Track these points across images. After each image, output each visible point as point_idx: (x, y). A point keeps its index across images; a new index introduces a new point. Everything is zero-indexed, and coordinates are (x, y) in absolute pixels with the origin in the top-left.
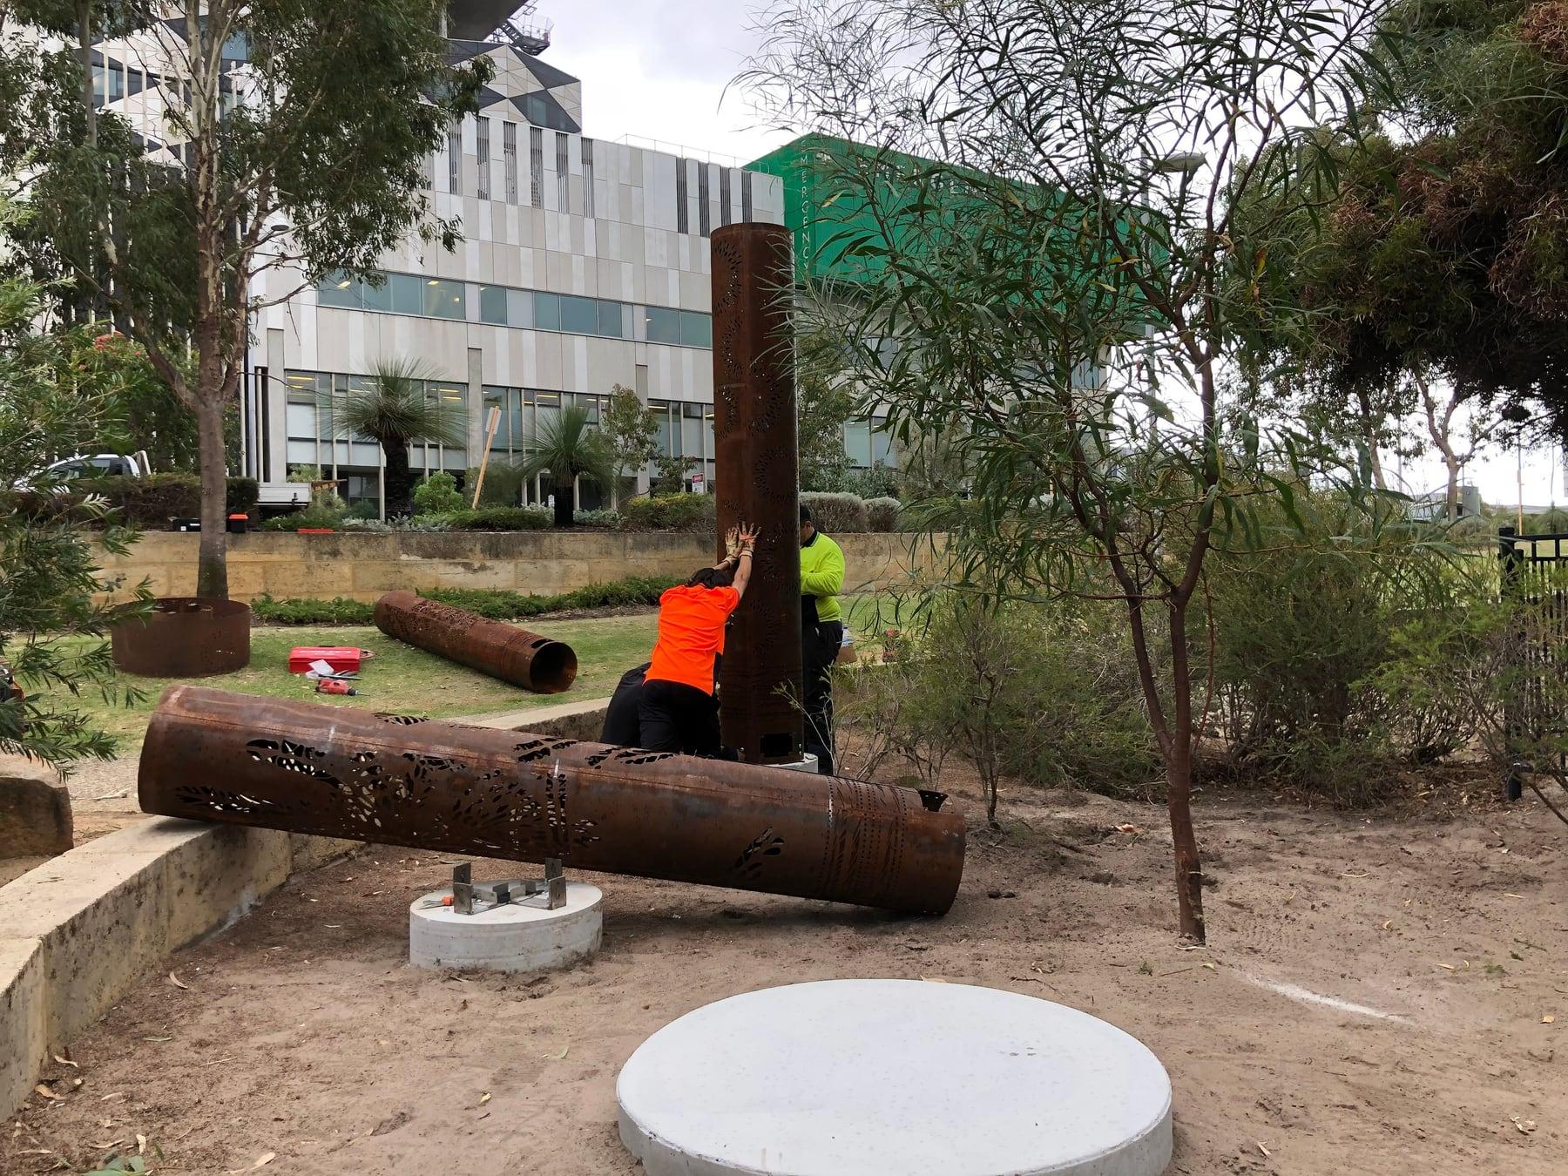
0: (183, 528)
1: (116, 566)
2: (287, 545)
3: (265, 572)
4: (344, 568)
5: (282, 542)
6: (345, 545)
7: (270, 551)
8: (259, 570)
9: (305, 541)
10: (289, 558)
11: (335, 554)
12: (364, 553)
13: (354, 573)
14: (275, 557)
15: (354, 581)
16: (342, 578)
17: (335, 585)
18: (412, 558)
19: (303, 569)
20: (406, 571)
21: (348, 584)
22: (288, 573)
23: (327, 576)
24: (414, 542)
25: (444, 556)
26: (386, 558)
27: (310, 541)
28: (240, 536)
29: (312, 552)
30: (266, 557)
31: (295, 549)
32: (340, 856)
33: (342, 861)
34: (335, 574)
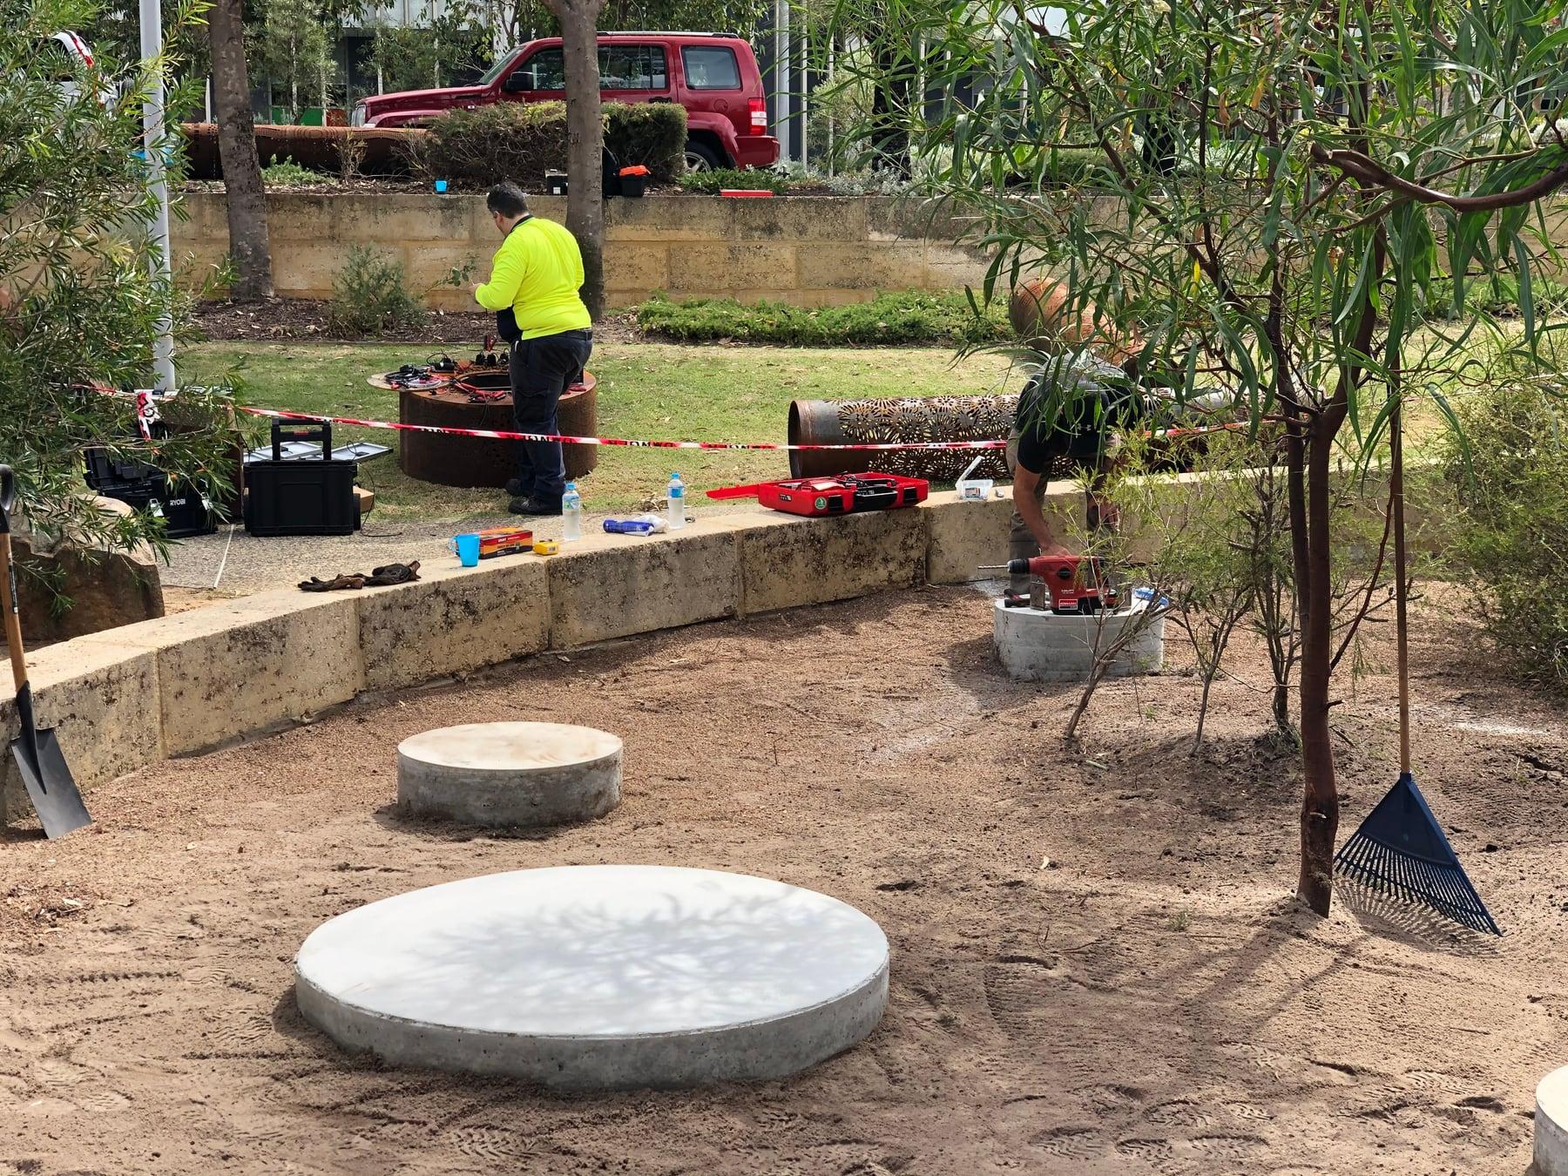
0: (557, 190)
1: (469, 246)
2: (701, 215)
3: (670, 256)
4: (784, 251)
5: (695, 211)
6: (787, 216)
7: (676, 223)
8: (661, 254)
9: (727, 210)
10: (704, 236)
11: (771, 229)
12: (814, 228)
13: (798, 261)
14: (685, 234)
15: (799, 273)
16: (782, 268)
17: (771, 279)
18: (887, 238)
19: (724, 252)
20: (877, 257)
21: (791, 277)
22: (703, 259)
23: (759, 265)
24: (890, 213)
25: (938, 235)
26: (847, 236)
27: (735, 210)
28: (635, 202)
29: (738, 227)
30: (671, 235)
31: (713, 223)
32: (443, 677)
33: (444, 683)
34: (771, 261)
